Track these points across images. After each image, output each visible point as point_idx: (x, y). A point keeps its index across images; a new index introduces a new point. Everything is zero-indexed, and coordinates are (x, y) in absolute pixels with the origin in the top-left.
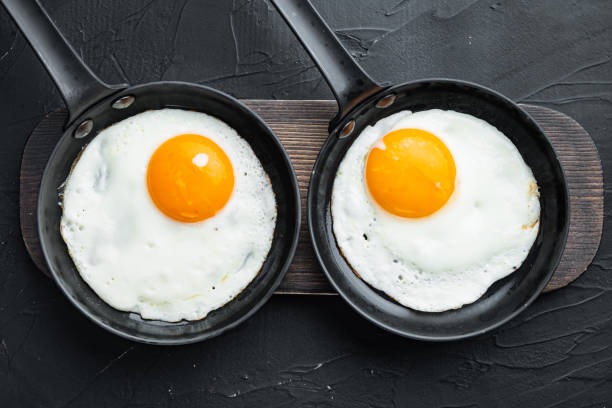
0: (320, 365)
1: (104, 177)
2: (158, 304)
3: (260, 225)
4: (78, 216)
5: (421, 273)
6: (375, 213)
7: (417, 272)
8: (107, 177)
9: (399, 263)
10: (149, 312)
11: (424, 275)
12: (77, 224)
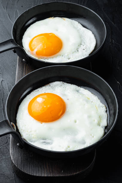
0: (118, 82)
1: (46, 141)
2: (101, 120)
3: (66, 88)
4: (63, 148)
5: (82, 44)
6: (60, 55)
7: (82, 45)
8: (45, 139)
9: (79, 50)
10: (104, 123)
11: (83, 44)
12: (67, 149)
